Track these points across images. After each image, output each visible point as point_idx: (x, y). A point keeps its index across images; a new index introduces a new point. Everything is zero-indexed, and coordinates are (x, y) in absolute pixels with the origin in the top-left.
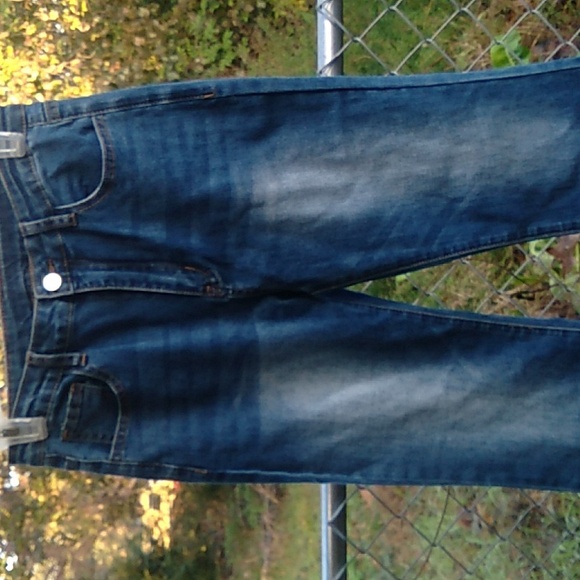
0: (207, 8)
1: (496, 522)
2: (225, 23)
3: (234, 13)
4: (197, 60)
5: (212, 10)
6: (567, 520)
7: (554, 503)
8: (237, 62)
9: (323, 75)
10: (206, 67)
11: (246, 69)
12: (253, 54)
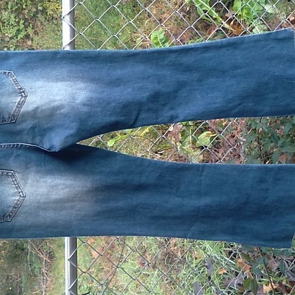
0: (11, 8)
1: (155, 263)
2: (21, 16)
3: (26, 11)
4: (7, 35)
5: (14, 9)
6: (187, 259)
7: (181, 251)
8: (27, 36)
9: (65, 49)
10: (11, 38)
11: (32, 40)
12: (36, 33)
